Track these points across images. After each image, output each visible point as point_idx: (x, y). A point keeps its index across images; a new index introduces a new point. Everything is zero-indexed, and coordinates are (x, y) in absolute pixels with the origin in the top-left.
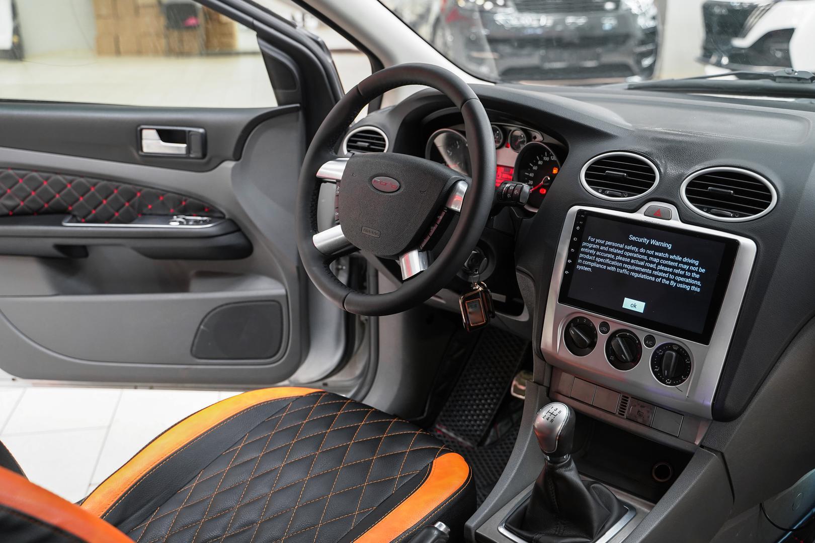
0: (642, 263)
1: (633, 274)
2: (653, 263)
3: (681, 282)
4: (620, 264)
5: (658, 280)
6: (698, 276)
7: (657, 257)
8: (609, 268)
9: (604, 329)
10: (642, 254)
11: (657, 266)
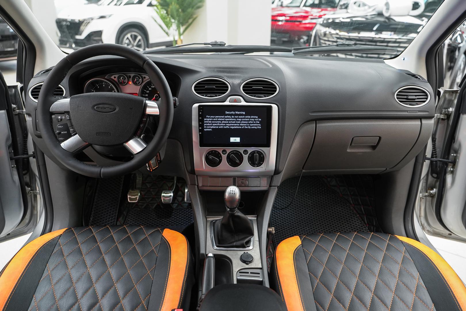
0: (234, 122)
1: (231, 127)
2: (239, 121)
3: (252, 126)
4: (225, 125)
5: (243, 127)
6: (259, 122)
7: (240, 118)
8: (220, 127)
9: (224, 153)
10: (233, 118)
11: (241, 122)
